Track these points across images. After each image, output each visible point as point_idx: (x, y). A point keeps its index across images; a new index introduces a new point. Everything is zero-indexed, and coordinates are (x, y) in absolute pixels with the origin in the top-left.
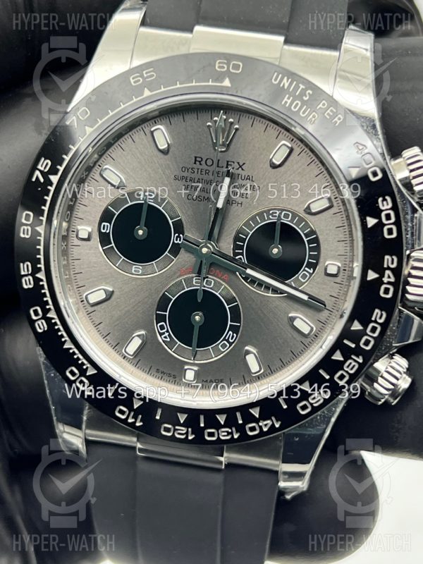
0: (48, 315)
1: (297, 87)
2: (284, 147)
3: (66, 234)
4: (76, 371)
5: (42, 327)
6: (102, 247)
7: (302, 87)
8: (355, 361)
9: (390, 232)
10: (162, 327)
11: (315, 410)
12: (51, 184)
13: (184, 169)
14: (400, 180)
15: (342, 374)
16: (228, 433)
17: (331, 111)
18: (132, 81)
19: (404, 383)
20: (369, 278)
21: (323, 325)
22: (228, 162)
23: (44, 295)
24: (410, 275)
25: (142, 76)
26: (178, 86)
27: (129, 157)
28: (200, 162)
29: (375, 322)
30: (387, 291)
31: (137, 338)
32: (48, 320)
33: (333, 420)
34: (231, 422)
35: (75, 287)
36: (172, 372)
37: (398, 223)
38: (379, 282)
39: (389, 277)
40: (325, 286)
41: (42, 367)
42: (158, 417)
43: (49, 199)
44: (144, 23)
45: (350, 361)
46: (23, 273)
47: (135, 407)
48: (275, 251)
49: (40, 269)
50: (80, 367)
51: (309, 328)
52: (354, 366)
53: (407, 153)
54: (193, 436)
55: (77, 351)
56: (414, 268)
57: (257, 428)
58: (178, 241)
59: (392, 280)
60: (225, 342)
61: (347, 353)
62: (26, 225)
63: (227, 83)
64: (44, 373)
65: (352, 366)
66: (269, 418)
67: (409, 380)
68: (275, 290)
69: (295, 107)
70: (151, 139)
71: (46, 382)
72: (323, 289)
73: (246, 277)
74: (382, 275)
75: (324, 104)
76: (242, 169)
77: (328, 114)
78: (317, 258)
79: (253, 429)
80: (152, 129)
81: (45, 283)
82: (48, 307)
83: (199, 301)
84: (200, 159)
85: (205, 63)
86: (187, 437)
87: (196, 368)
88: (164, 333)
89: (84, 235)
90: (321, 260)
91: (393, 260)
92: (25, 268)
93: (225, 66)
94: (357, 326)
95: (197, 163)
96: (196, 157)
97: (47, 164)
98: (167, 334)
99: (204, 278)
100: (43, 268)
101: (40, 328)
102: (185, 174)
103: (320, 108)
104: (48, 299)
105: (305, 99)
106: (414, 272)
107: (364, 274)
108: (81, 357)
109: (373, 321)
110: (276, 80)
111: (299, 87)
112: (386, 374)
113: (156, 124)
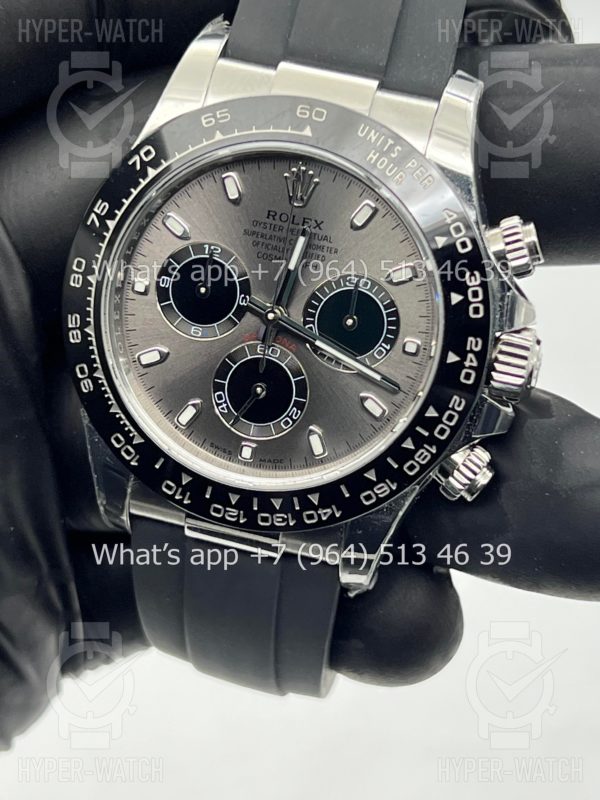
0: (95, 375)
1: (385, 142)
2: (367, 207)
3: (120, 286)
4: (122, 438)
6: (160, 303)
7: (391, 142)
8: (428, 451)
9: (476, 310)
10: (220, 397)
11: (380, 501)
12: (107, 230)
13: (256, 223)
14: (495, 254)
16: (284, 520)
17: (421, 171)
18: (204, 122)
19: (484, 478)
20: (449, 361)
21: (397, 409)
22: (305, 219)
23: (92, 352)
24: (496, 360)
25: (214, 116)
26: (254, 131)
27: (195, 205)
28: (273, 216)
29: (453, 409)
30: (468, 376)
31: (191, 408)
32: (95, 380)
33: (401, 514)
34: (287, 507)
35: (127, 345)
36: (227, 447)
37: (485, 302)
38: (459, 366)
39: (471, 361)
40: (402, 366)
41: (86, 429)
42: (208, 496)
43: (103, 246)
44: (224, 54)
45: (422, 451)
46: (70, 326)
47: (184, 483)
48: (350, 322)
49: (89, 323)
50: (126, 434)
51: (381, 411)
52: (426, 456)
53: (506, 223)
54: (245, 520)
55: (123, 417)
56: (501, 352)
57: (316, 516)
58: (244, 303)
59: (475, 364)
60: (288, 419)
61: (419, 442)
62: (77, 273)
63: (308, 132)
64: (87, 436)
65: (423, 456)
66: (329, 507)
67: (490, 475)
69: (381, 165)
70: (221, 186)
71: (89, 447)
72: (400, 368)
73: (316, 349)
74: (464, 358)
75: (413, 164)
76: (320, 229)
77: (417, 175)
78: (396, 333)
79: (310, 517)
80: (224, 176)
81: (93, 339)
82: (95, 365)
83: (261, 372)
84: (274, 214)
85: (285, 107)
86: (238, 520)
87: (254, 445)
88: (221, 404)
89: (140, 288)
90: (400, 336)
91: (477, 342)
92: (73, 321)
93: (308, 113)
94: (431, 413)
95: (271, 217)
96: (269, 211)
97: (105, 207)
99: (269, 347)
100: (92, 323)
101: (86, 388)
102: (257, 229)
103: (409, 167)
104: (96, 356)
105: (393, 156)
106: (501, 358)
107: (444, 356)
108: (128, 423)
109: (449, 409)
110: (362, 132)
111: (387, 142)
112: (463, 468)
113: (228, 170)
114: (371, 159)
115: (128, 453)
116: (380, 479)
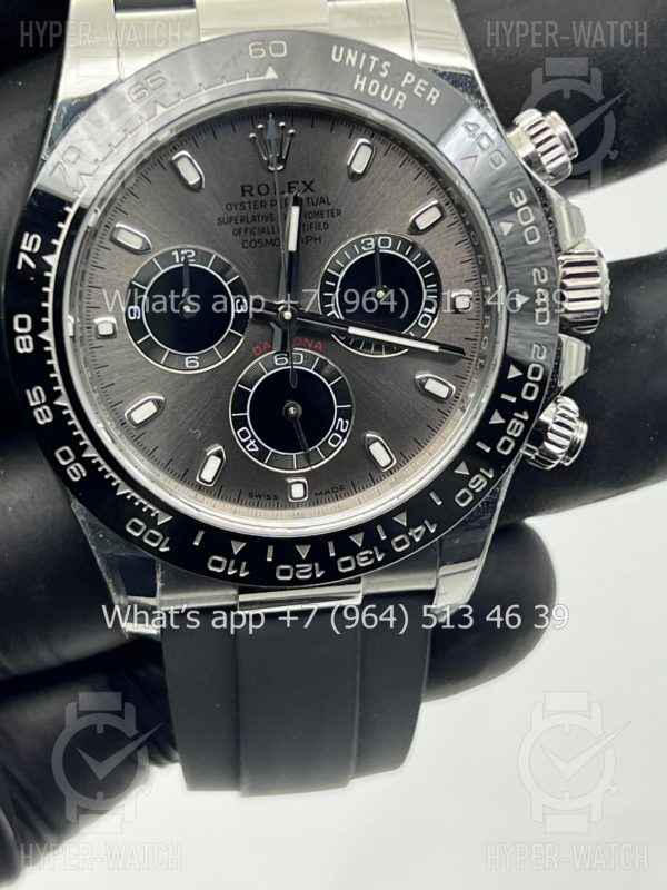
0: (85, 455)
1: (368, 61)
2: (363, 147)
4: (141, 523)
5: (77, 473)
6: (136, 341)
7: (374, 59)
8: (519, 419)
9: (532, 235)
10: (244, 434)
11: (478, 497)
12: (49, 268)
13: (230, 206)
14: (525, 159)
15: (506, 441)
16: (370, 557)
17: (422, 85)
18: (133, 97)
19: (580, 433)
21: (464, 381)
22: (289, 184)
23: (73, 428)
24: (564, 287)
25: (146, 87)
26: (204, 92)
27: (146, 206)
28: (250, 192)
29: (536, 361)
31: (212, 458)
32: (87, 462)
33: (500, 504)
34: (371, 540)
35: (109, 406)
36: (270, 493)
37: (538, 222)
38: (531, 306)
40: (456, 328)
42: (269, 559)
43: (50, 290)
44: (117, 6)
45: (513, 421)
46: (32, 404)
47: (236, 552)
49: (59, 393)
50: (145, 516)
51: (447, 389)
52: (519, 427)
54: (323, 572)
55: (137, 496)
56: (566, 277)
57: (406, 539)
60: (336, 434)
61: (508, 412)
62: (23, 334)
63: (271, 74)
64: (89, 536)
65: (516, 427)
66: (420, 523)
67: (585, 427)
68: (390, 347)
69: (373, 89)
70: (174, 173)
72: (454, 331)
73: (347, 339)
74: (534, 297)
75: (410, 78)
76: (312, 190)
77: (419, 90)
78: (439, 291)
79: (401, 543)
80: (173, 159)
81: (70, 411)
82: (81, 443)
83: (294, 388)
84: (249, 188)
85: (232, 51)
86: (314, 575)
87: (303, 480)
88: (248, 442)
89: (106, 330)
91: (542, 273)
92: (35, 396)
93: (263, 50)
94: (514, 373)
95: (247, 194)
96: (243, 187)
97: (35, 240)
98: (252, 442)
99: (290, 354)
100: (63, 391)
101: (75, 476)
102: (233, 213)
103: (406, 84)
104: (80, 432)
105: (383, 75)
106: (569, 283)
108: (145, 502)
109: (532, 363)
110: (337, 56)
111: (371, 60)
112: (556, 428)
113: (176, 150)
114: (359, 86)
115: (153, 538)
116: (474, 471)
